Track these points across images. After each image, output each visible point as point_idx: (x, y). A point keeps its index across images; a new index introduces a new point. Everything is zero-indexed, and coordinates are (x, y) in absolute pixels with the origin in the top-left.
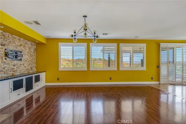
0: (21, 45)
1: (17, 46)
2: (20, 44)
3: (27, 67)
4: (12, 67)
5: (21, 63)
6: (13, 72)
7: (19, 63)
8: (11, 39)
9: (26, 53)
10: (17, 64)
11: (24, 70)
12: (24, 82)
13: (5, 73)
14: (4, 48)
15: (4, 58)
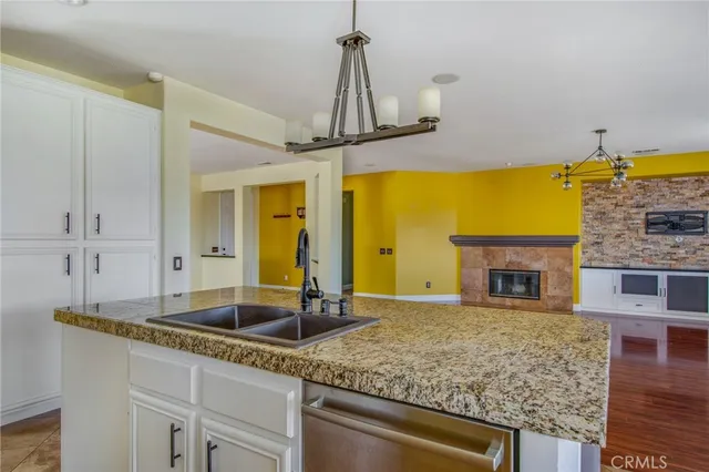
0: (707, 194)
1: (689, 201)
2: (700, 192)
4: (667, 249)
6: (673, 262)
7: (695, 240)
8: (667, 189)
10: (684, 244)
12: (662, 284)
13: (643, 261)
14: (643, 212)
15: (642, 231)
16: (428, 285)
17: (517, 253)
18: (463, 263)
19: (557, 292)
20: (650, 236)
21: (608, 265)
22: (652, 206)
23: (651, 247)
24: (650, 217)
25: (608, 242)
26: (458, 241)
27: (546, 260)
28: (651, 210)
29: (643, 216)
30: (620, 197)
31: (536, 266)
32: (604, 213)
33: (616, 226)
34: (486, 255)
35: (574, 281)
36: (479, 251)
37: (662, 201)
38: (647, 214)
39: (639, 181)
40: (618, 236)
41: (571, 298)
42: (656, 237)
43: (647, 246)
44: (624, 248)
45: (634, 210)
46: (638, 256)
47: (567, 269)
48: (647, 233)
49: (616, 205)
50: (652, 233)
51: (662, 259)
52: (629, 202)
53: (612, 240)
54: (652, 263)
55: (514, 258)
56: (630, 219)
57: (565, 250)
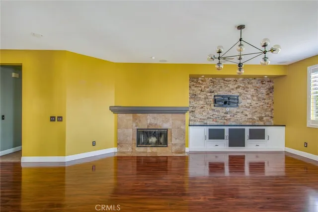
0: (239, 87)
1: (231, 90)
2: (236, 86)
3: (249, 116)
4: (223, 114)
5: (238, 110)
6: (225, 121)
7: (234, 110)
8: (223, 84)
9: (249, 96)
10: (230, 112)
11: (244, 120)
12: (227, 134)
13: (213, 121)
14: (213, 94)
15: (213, 105)
16: (94, 144)
17: (154, 118)
18: (118, 126)
19: (177, 141)
20: (216, 108)
21: (198, 123)
22: (217, 92)
23: (216, 113)
24: (216, 98)
25: (198, 110)
26: (116, 110)
27: (171, 122)
28: (216, 94)
29: (213, 97)
30: (203, 87)
31: (165, 126)
32: (195, 95)
33: (201, 102)
34: (135, 119)
35: (186, 134)
36: (129, 117)
37: (221, 90)
38: (215, 96)
39: (211, 79)
40: (202, 108)
41: (184, 144)
42: (219, 108)
43: (215, 113)
44: (204, 114)
45: (209, 94)
46: (210, 118)
47: (182, 127)
48: (214, 106)
49: (201, 91)
50: (217, 106)
51: (221, 119)
52: (208, 89)
53: (199, 110)
54: (216, 122)
55: (153, 121)
56: (207, 98)
57: (181, 115)
